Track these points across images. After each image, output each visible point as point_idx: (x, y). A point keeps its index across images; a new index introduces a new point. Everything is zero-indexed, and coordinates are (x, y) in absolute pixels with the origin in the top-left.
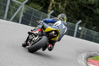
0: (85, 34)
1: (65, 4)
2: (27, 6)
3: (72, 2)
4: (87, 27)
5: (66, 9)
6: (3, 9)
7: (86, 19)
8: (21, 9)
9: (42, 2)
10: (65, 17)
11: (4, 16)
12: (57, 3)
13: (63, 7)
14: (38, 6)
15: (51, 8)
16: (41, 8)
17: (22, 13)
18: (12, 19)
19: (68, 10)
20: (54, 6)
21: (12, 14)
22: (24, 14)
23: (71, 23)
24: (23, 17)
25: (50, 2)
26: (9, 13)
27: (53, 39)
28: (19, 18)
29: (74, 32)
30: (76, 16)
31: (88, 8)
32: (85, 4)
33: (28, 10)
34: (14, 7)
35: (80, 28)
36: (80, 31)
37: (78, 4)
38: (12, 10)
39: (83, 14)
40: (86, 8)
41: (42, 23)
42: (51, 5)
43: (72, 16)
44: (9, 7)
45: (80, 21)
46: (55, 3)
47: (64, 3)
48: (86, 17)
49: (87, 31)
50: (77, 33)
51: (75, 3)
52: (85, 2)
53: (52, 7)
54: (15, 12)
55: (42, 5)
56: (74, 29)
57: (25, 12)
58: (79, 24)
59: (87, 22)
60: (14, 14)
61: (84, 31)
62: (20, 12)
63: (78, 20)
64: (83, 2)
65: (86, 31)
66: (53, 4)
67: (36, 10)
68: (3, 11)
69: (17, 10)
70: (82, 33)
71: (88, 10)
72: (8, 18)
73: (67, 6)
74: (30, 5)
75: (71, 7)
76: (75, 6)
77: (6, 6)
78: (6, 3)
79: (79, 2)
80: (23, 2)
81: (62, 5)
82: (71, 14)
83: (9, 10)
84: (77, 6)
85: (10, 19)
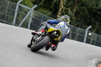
0: (95, 40)
1: (75, 10)
2: (36, 11)
3: (82, 8)
4: (97, 32)
5: (76, 15)
6: (11, 15)
7: (96, 24)
8: (30, 14)
9: (51, 7)
10: (68, 19)
11: (12, 22)
12: (67, 9)
13: (73, 12)
14: (47, 11)
15: (60, 14)
16: (50, 13)
17: (31, 18)
18: (20, 24)
19: (78, 15)
20: (64, 11)
21: (20, 19)
22: (33, 19)
23: (81, 29)
24: (31, 23)
25: (59, 7)
26: (18, 18)
27: (56, 39)
28: (28, 23)
29: (84, 37)
30: (85, 22)
31: (99, 13)
32: (95, 9)
33: (37, 15)
34: (23, 13)
35: (90, 34)
36: (90, 36)
37: (88, 9)
38: (20, 16)
39: (93, 20)
40: (96, 13)
41: (45, 24)
42: (60, 10)
43: (82, 21)
44: (18, 12)
45: (90, 27)
46: (64, 8)
47: (74, 8)
48: (96, 22)
49: (98, 36)
50: (87, 38)
51: (85, 8)
52: (95, 8)
53: (61, 12)
54: (24, 17)
55: (51, 10)
56: (84, 34)
57: (34, 17)
58: (89, 30)
59: (97, 27)
60: (22, 20)
61: (94, 37)
62: (29, 17)
63: (88, 25)
64: (93, 7)
65: (96, 37)
66: (62, 10)
67: (45, 16)
68: (12, 17)
69: (26, 15)
70: (92, 39)
71: (98, 15)
72: (17, 24)
73: (77, 11)
74: (39, 10)
75: (81, 13)
76: (85, 11)
77: (14, 11)
78: (15, 9)
79: (89, 8)
80: (32, 7)
81: (71, 10)
82: (81, 19)
83: (18, 16)
84: (86, 11)
85: (19, 25)
